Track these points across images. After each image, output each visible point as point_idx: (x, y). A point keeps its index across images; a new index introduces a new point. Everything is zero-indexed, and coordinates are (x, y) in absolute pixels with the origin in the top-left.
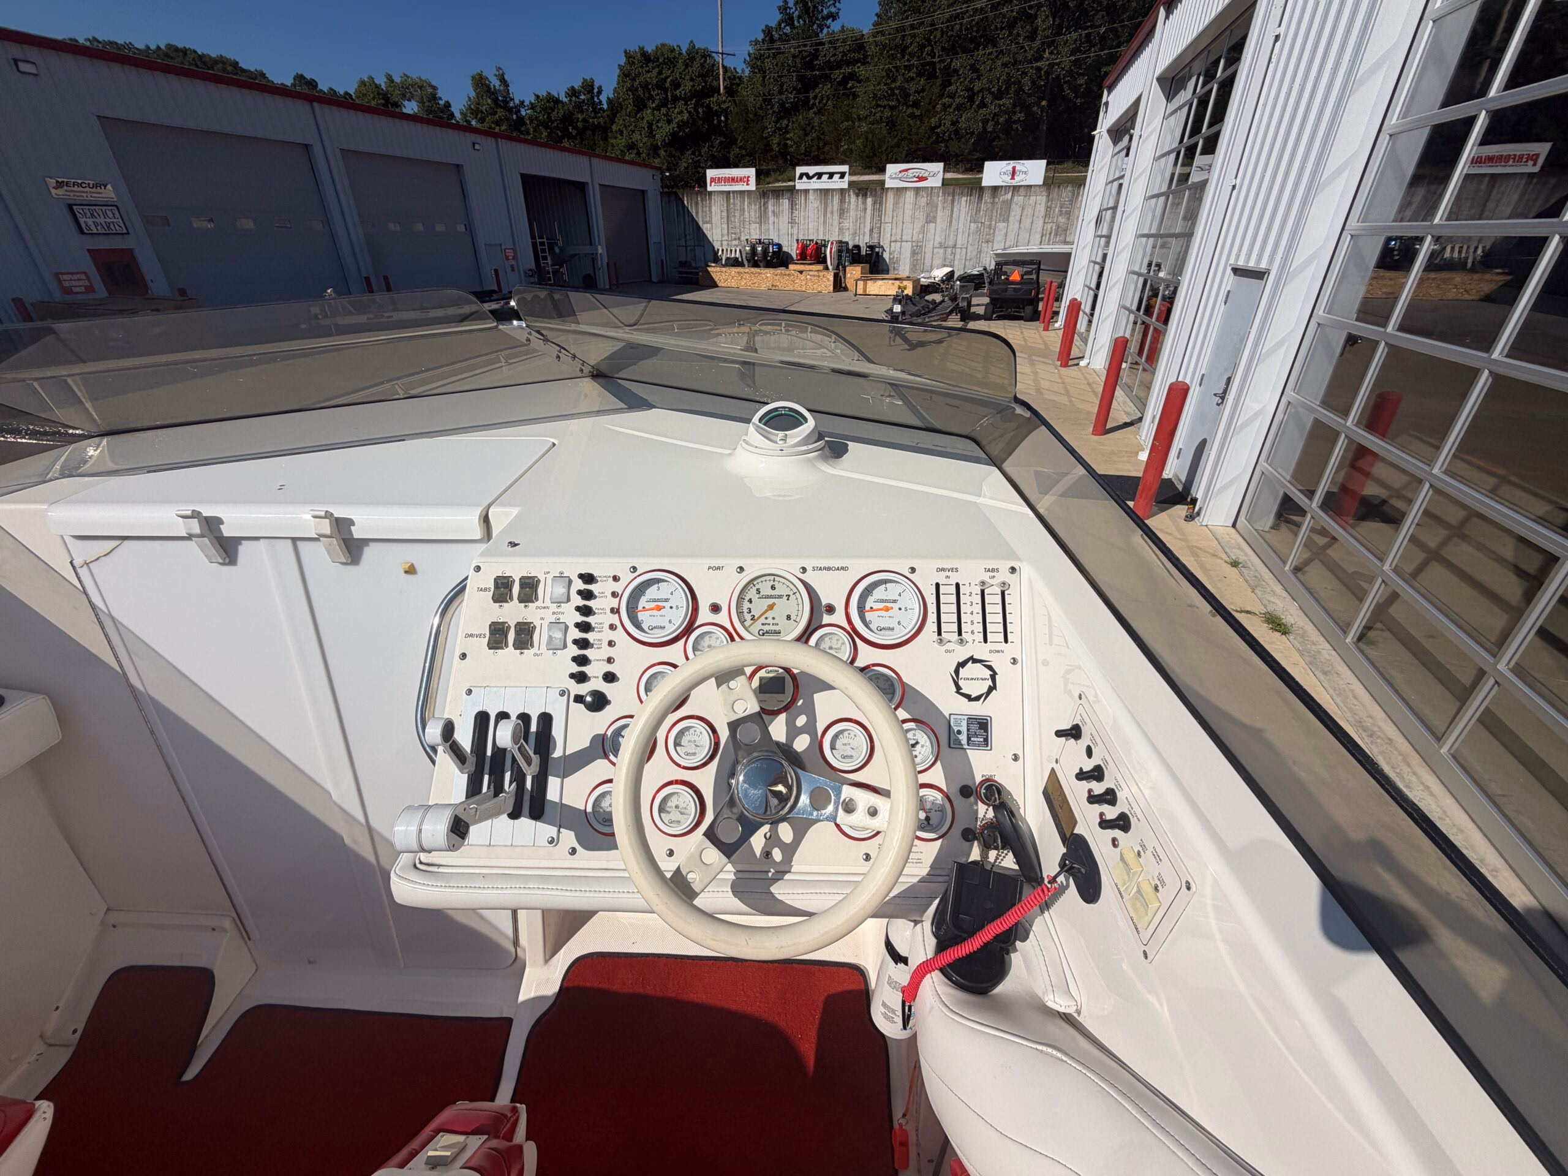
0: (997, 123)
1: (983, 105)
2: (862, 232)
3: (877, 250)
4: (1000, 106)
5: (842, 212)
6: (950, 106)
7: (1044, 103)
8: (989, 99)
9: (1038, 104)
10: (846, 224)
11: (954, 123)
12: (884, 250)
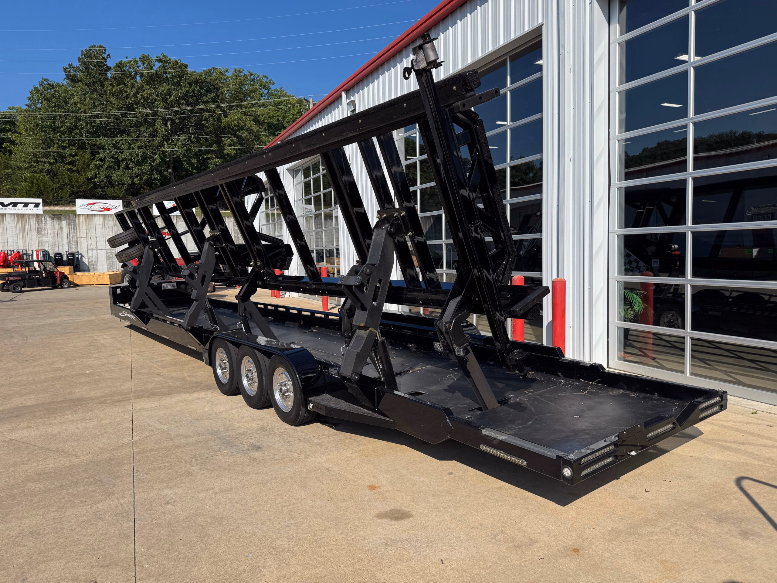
0: (141, 179)
1: (127, 168)
2: (61, 243)
3: (77, 256)
4: (142, 170)
5: (39, 231)
6: (102, 167)
7: (170, 170)
8: (131, 165)
9: (167, 171)
10: (45, 239)
11: (106, 177)
12: (82, 256)
